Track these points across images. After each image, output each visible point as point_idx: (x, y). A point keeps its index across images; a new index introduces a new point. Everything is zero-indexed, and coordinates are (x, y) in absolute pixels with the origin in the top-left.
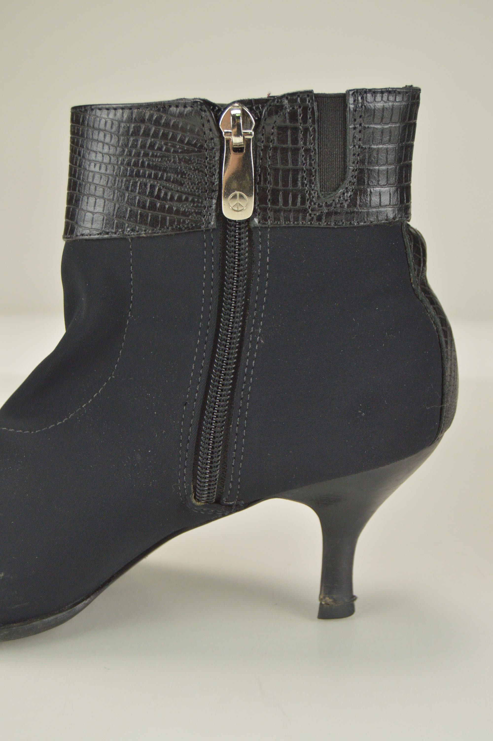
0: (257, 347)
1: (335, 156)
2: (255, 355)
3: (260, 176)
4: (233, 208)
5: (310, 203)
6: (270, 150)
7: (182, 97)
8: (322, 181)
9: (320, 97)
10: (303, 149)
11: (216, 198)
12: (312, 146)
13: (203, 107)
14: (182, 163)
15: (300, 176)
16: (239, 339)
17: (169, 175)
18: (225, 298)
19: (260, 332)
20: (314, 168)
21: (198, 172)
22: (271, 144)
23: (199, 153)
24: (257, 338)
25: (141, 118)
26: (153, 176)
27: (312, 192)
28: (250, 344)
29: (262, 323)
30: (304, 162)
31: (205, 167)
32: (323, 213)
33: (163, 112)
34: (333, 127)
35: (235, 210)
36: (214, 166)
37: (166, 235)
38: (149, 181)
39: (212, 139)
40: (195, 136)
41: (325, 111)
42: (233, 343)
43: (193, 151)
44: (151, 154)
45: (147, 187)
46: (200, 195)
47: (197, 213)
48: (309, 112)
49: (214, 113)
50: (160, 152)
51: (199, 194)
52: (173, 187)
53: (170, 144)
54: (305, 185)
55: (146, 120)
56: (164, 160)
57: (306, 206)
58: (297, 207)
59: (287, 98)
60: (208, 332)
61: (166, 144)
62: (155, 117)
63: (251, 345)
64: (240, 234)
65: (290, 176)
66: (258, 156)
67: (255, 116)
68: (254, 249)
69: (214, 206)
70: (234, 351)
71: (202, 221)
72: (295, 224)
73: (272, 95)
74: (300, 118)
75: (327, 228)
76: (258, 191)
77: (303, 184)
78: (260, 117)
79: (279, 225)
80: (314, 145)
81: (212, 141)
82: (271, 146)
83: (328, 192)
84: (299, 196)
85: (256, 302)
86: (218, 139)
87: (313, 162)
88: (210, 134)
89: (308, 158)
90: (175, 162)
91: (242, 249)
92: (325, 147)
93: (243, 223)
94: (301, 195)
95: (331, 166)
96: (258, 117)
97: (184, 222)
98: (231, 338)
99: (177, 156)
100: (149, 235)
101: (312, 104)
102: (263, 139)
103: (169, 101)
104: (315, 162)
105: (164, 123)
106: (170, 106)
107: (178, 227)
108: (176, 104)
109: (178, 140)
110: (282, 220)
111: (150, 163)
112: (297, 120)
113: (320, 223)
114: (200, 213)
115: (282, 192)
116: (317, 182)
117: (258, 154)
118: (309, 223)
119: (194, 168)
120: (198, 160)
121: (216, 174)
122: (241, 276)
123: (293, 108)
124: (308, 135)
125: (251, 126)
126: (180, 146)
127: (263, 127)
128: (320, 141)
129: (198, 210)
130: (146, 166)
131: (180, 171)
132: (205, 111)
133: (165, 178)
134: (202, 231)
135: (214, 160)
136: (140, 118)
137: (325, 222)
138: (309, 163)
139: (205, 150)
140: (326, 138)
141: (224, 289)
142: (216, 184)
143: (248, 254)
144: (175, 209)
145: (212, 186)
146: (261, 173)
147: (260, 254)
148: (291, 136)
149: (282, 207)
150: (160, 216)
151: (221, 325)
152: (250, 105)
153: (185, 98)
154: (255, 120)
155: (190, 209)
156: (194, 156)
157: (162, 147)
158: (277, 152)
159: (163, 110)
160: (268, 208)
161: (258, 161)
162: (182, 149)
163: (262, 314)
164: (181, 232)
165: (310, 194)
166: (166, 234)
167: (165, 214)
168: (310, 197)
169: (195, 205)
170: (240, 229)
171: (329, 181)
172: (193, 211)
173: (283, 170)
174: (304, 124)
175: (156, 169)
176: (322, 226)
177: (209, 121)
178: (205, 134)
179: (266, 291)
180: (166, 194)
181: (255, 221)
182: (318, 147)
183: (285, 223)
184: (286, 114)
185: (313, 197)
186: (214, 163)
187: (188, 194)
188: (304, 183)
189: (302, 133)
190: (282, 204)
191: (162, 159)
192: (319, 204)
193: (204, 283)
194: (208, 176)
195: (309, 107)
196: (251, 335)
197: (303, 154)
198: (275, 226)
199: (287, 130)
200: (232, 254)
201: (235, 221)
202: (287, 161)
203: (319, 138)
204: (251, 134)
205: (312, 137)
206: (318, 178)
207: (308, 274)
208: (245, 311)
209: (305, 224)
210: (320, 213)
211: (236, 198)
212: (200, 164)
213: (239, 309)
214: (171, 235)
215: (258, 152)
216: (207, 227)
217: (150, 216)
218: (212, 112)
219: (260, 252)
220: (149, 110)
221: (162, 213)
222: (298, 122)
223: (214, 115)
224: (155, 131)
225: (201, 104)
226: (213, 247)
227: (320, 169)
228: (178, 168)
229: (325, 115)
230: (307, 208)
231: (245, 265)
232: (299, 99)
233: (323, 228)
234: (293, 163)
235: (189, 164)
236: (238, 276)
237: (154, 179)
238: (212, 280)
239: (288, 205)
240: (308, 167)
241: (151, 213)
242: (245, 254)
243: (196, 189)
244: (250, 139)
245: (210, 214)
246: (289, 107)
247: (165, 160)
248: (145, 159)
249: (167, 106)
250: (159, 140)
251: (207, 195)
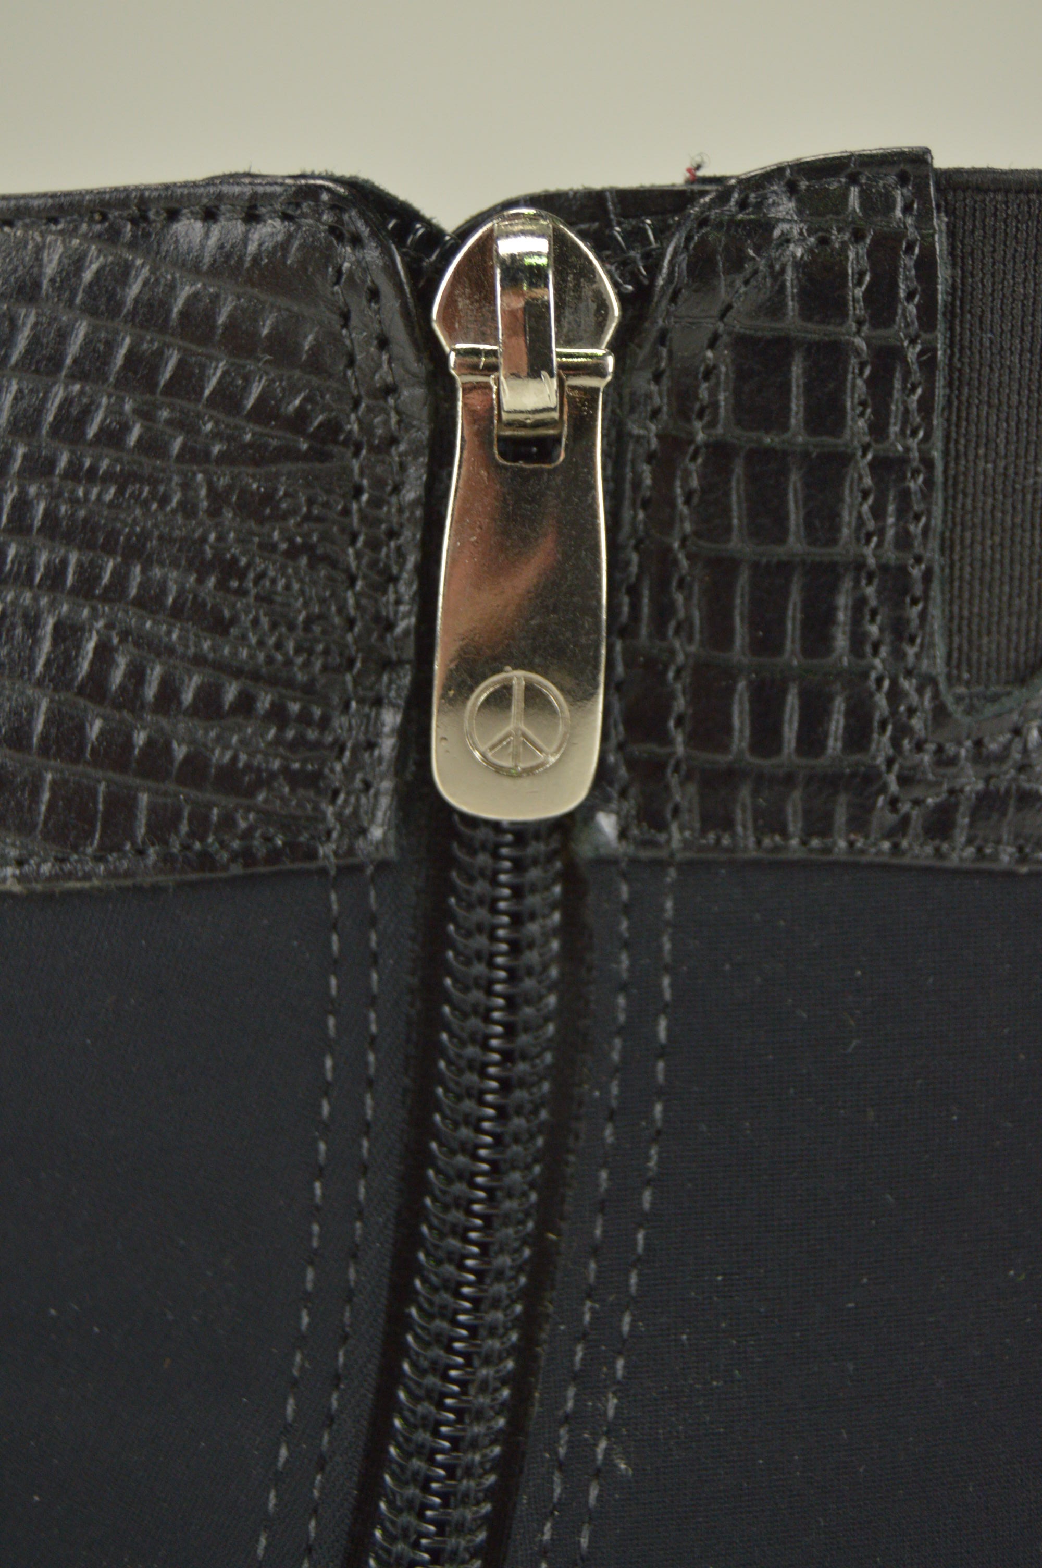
0: (594, 1492)
1: (1029, 497)
2: (584, 1542)
3: (634, 592)
4: (489, 755)
5: (896, 743)
6: (694, 458)
7: (240, 167)
8: (960, 630)
9: (965, 187)
10: (869, 456)
11: (401, 702)
12: (913, 443)
13: (346, 217)
14: (228, 514)
15: (843, 601)
16: (497, 1450)
17: (157, 572)
18: (431, 1227)
19: (611, 1413)
20: (918, 560)
21: (311, 566)
22: (698, 425)
23: (318, 465)
24: (596, 1445)
25: (20, 272)
26: (70, 580)
27: (907, 685)
28: (557, 1478)
29: (625, 1367)
30: (871, 525)
31: (346, 538)
32: (962, 797)
33: (132, 245)
34: (1027, 345)
35: (499, 770)
36: (392, 534)
37: (128, 889)
38: (53, 604)
39: (390, 390)
40: (297, 374)
41: (989, 260)
42: (469, 1472)
43: (287, 453)
44: (63, 460)
45: (40, 633)
46: (318, 686)
47: (295, 779)
48: (908, 262)
49: (403, 255)
50: (113, 453)
51: (313, 680)
52: (175, 636)
53: (165, 414)
54: (868, 649)
55: (45, 283)
56: (132, 495)
57: (874, 758)
58: (822, 762)
59: (792, 188)
60: (335, 1404)
61: (146, 414)
62: (94, 267)
63: (564, 1482)
64: (518, 892)
65: (795, 597)
66: (628, 486)
67: (622, 276)
68: (589, 969)
69: (387, 746)
70: (469, 1516)
71: (324, 819)
72: (811, 850)
73: (706, 172)
74: (859, 292)
75: (979, 873)
76: (620, 669)
77: (858, 640)
78: (646, 282)
79: (727, 850)
80: (927, 437)
81: (391, 401)
82: (700, 437)
83: (987, 687)
84: (839, 705)
85: (595, 1251)
86: (419, 392)
87: (916, 529)
88: (380, 366)
89: (891, 508)
90: (188, 508)
91: (530, 972)
92: (981, 452)
93: (537, 836)
94: (848, 699)
95: (1007, 553)
96: (634, 278)
97: (228, 821)
98: (456, 1442)
99: (200, 477)
100: (38, 887)
101: (924, 218)
102: (657, 401)
103: (167, 187)
104: (926, 531)
105: (137, 301)
106: (173, 215)
107: (197, 846)
108: (205, 201)
109: (207, 392)
110: (745, 827)
111: (57, 507)
112: (839, 308)
113: (945, 847)
114: (313, 780)
115: (750, 683)
116: (932, 635)
117: (629, 476)
118: (886, 845)
119: (291, 541)
120: (311, 502)
121: (405, 575)
122: (519, 1111)
123: (824, 241)
124: (897, 385)
125: (601, 326)
126: (217, 423)
127: (663, 337)
128: (954, 418)
129: (304, 762)
130: (37, 523)
131: (214, 556)
132: (356, 241)
133: (133, 592)
134: (323, 872)
135: (394, 500)
136: (15, 270)
137: (970, 842)
138: (897, 534)
139: (352, 448)
140: (990, 406)
141: (425, 1180)
142: (402, 626)
143: (560, 999)
144: (180, 752)
145: (382, 638)
146: (639, 577)
147: (621, 1001)
148: (809, 389)
149: (748, 757)
150: (102, 787)
151: (406, 1366)
152: (592, 219)
153: (255, 170)
154: (621, 297)
155: (259, 757)
156: (289, 475)
157: (125, 428)
158: (729, 472)
159: (134, 236)
160: (672, 762)
161: (627, 514)
162: (230, 439)
163: (627, 1319)
164: (208, 875)
165: (895, 695)
166: (128, 882)
167: (133, 780)
168: (894, 712)
169: (290, 734)
170: (519, 866)
171: (994, 629)
172: (276, 764)
173: (755, 566)
174: (874, 326)
175: (88, 545)
176: (954, 860)
177: (374, 294)
178: (351, 362)
179: (647, 1196)
180: (137, 674)
181: (599, 830)
182: (946, 453)
183: (759, 842)
184: (783, 271)
185: (911, 711)
186: (395, 520)
187: (256, 676)
188: (866, 634)
189: (867, 372)
190: (744, 745)
191: (120, 492)
192: (940, 749)
193: (322, 1146)
194: (359, 585)
195: (905, 235)
196: (563, 1431)
197: (868, 481)
198: (710, 856)
199: (789, 354)
200: (477, 995)
201: (496, 826)
202: (781, 519)
203: (949, 402)
204: (596, 370)
205: (915, 397)
206: (936, 612)
207: (871, 1114)
208: (531, 1296)
209: (862, 851)
210: (944, 796)
211: (509, 706)
212: (320, 519)
213: (501, 1288)
214: (156, 889)
215: (628, 469)
216: (351, 851)
217: (47, 786)
218: (393, 247)
219: (623, 987)
220: (61, 232)
221: (111, 774)
222: (845, 315)
223: (403, 261)
224: (88, 341)
225: (338, 205)
226: (375, 958)
227: (952, 567)
228: (204, 539)
229: (988, 283)
230: (877, 767)
231: (539, 1055)
232: (854, 195)
233: (956, 872)
234: (809, 525)
235: (261, 521)
236: (502, 1114)
237: (75, 591)
238: (367, 1128)
239: (778, 750)
240: (891, 555)
241: (55, 770)
242: (541, 997)
243: (298, 650)
244: (596, 390)
245: (367, 785)
246: (801, 233)
247: (136, 497)
248: (32, 490)
249: (158, 213)
250: (111, 390)
251: (356, 682)
